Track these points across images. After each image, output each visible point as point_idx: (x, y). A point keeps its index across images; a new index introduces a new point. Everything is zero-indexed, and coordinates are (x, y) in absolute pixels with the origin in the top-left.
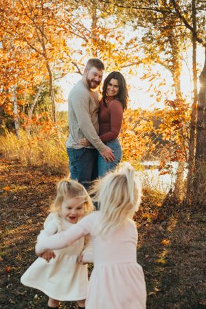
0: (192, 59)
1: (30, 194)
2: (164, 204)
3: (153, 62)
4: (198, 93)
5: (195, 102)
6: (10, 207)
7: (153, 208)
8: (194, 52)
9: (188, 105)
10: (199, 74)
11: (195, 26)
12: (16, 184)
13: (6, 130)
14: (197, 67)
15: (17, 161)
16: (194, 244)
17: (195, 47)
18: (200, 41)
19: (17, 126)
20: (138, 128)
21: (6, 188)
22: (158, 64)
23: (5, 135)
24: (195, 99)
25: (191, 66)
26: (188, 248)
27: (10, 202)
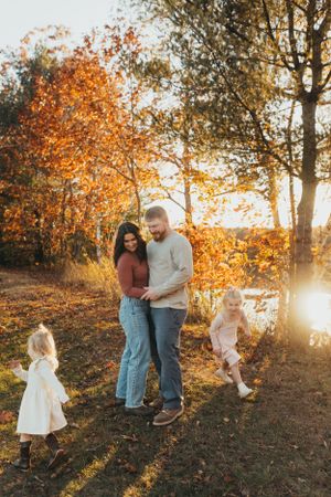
2: (259, 344)
5: (293, 234)
6: (105, 344)
7: (247, 349)
12: (107, 321)
13: (88, 259)
14: (295, 198)
15: (102, 293)
16: (285, 384)
17: (292, 181)
18: (296, 175)
19: (99, 253)
20: (232, 261)
21: (98, 325)
23: (87, 264)
26: (279, 387)
27: (104, 339)
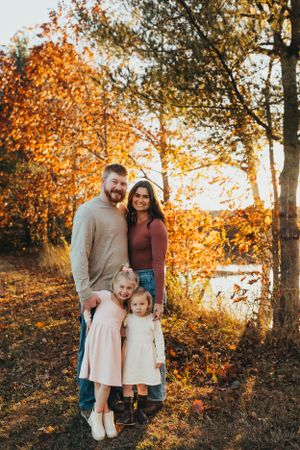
0: (269, 159)
1: (64, 333)
3: (223, 164)
4: (279, 196)
5: (276, 208)
8: (271, 152)
9: (267, 211)
10: (278, 176)
11: (270, 124)
13: (65, 243)
17: (271, 145)
18: (277, 139)
21: (38, 325)
22: (229, 166)
23: (64, 247)
24: (276, 204)
25: (268, 166)
